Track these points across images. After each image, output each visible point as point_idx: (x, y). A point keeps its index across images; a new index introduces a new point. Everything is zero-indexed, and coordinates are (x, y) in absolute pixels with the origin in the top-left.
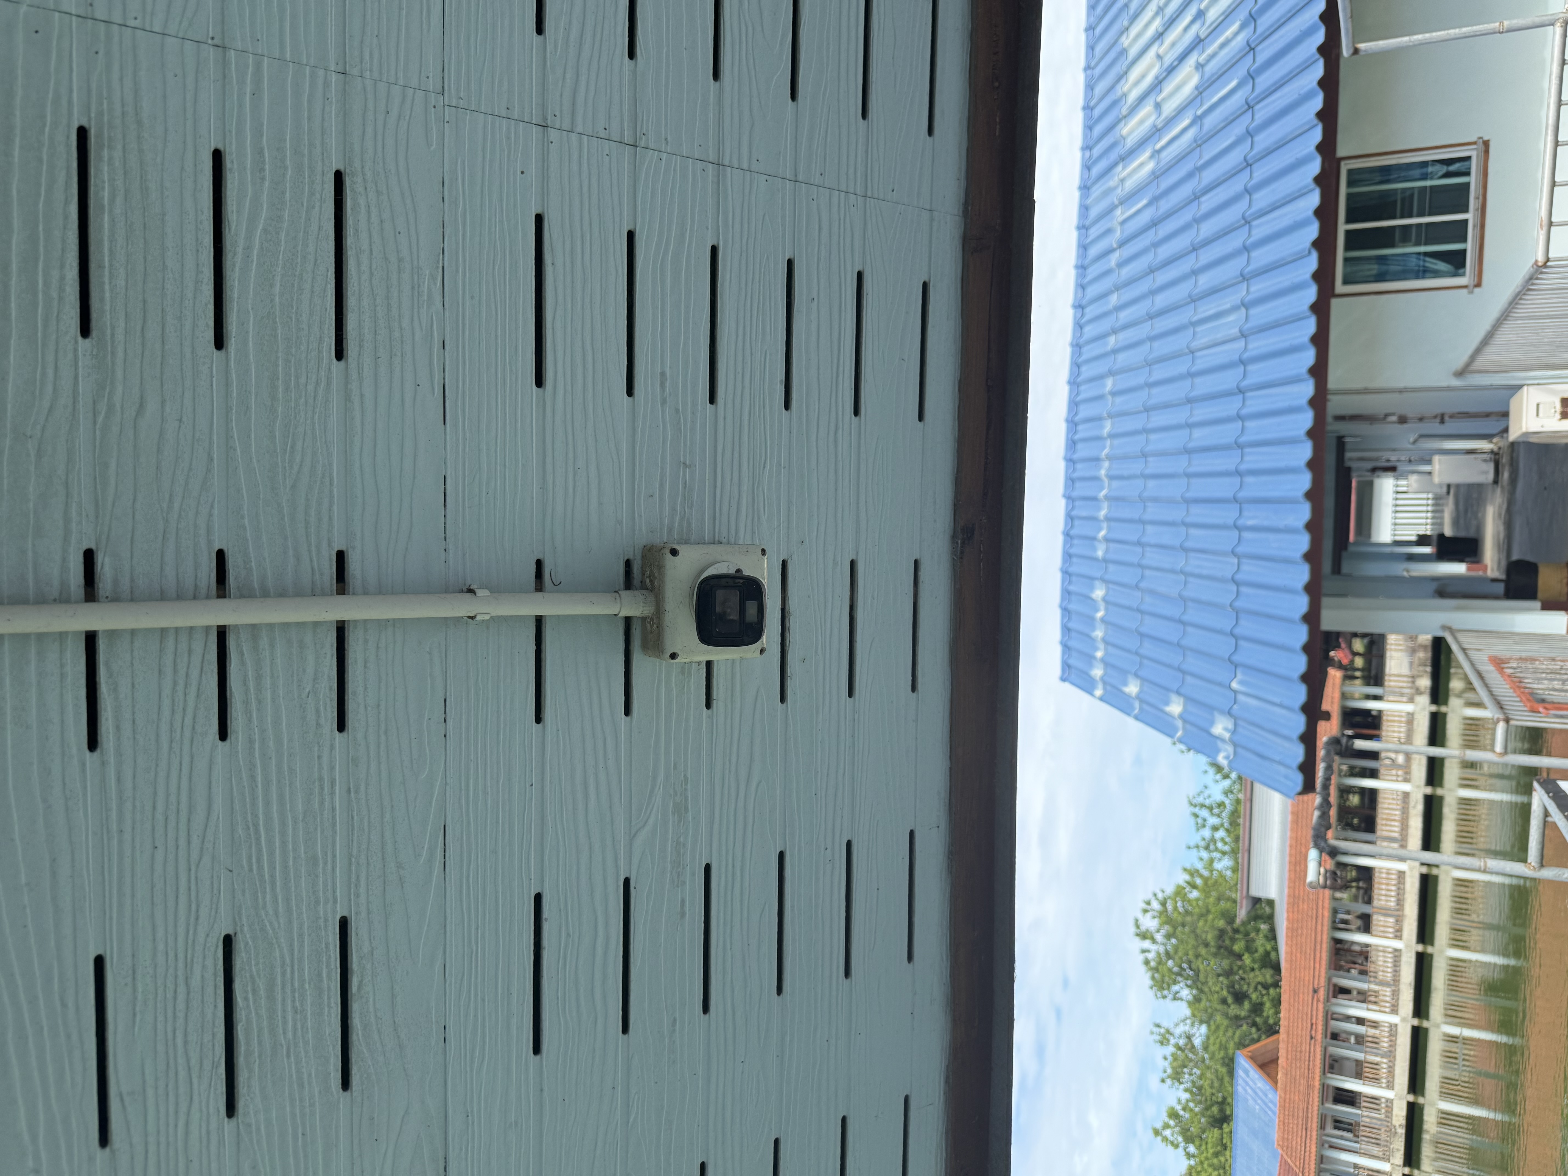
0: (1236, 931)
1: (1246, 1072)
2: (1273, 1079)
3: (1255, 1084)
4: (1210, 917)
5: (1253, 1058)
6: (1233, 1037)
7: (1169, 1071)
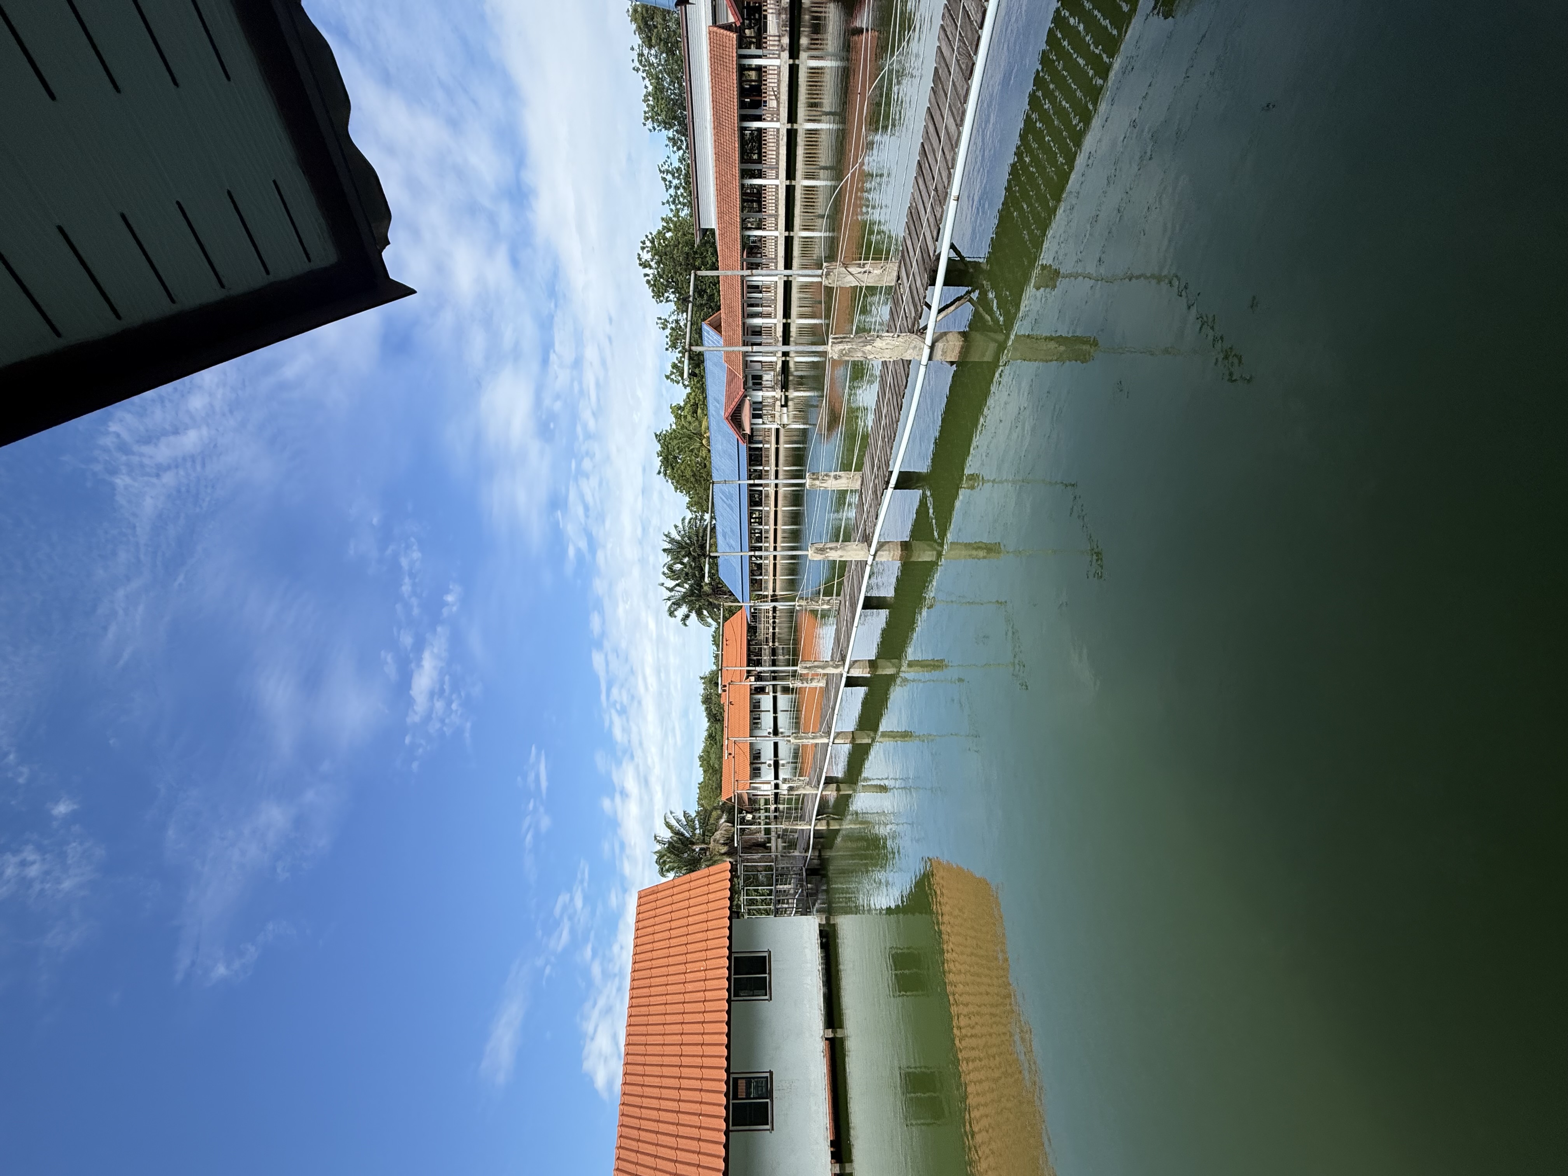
0: (695, 253)
1: (708, 333)
2: (720, 332)
3: (713, 338)
4: (680, 246)
5: (710, 325)
6: (700, 316)
7: (670, 343)
